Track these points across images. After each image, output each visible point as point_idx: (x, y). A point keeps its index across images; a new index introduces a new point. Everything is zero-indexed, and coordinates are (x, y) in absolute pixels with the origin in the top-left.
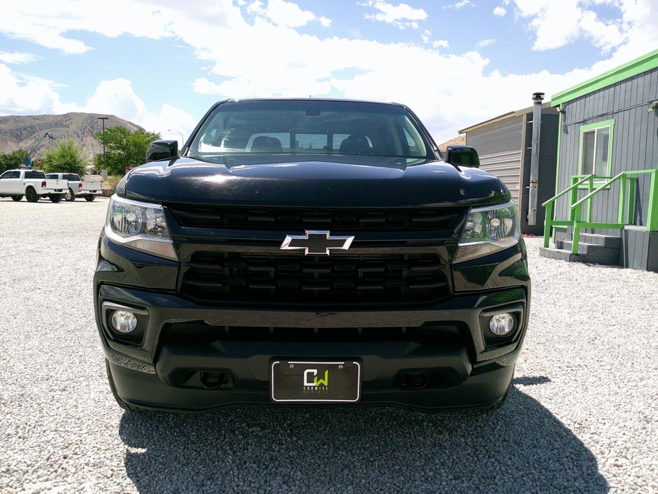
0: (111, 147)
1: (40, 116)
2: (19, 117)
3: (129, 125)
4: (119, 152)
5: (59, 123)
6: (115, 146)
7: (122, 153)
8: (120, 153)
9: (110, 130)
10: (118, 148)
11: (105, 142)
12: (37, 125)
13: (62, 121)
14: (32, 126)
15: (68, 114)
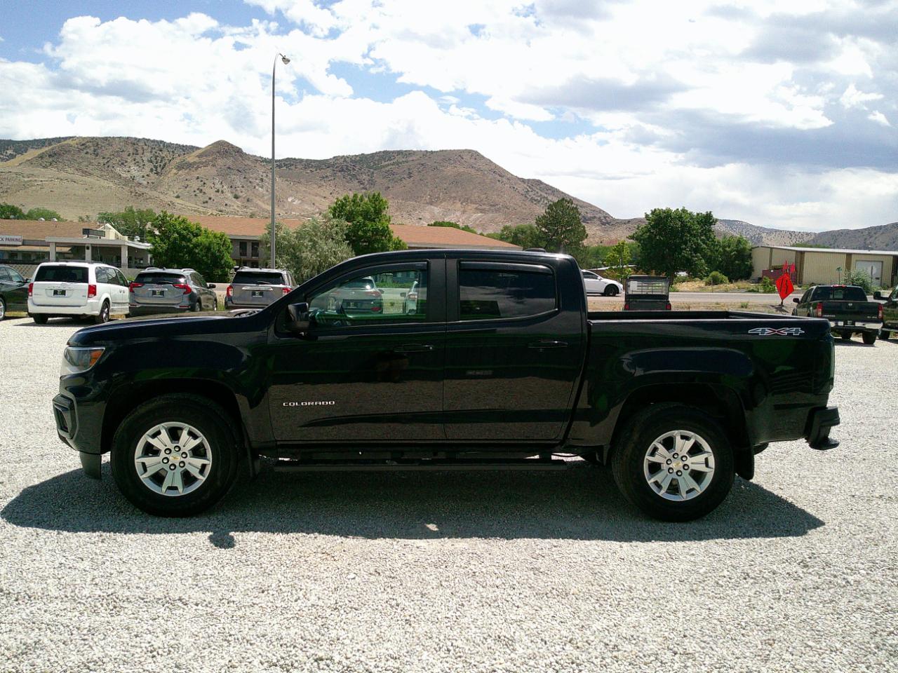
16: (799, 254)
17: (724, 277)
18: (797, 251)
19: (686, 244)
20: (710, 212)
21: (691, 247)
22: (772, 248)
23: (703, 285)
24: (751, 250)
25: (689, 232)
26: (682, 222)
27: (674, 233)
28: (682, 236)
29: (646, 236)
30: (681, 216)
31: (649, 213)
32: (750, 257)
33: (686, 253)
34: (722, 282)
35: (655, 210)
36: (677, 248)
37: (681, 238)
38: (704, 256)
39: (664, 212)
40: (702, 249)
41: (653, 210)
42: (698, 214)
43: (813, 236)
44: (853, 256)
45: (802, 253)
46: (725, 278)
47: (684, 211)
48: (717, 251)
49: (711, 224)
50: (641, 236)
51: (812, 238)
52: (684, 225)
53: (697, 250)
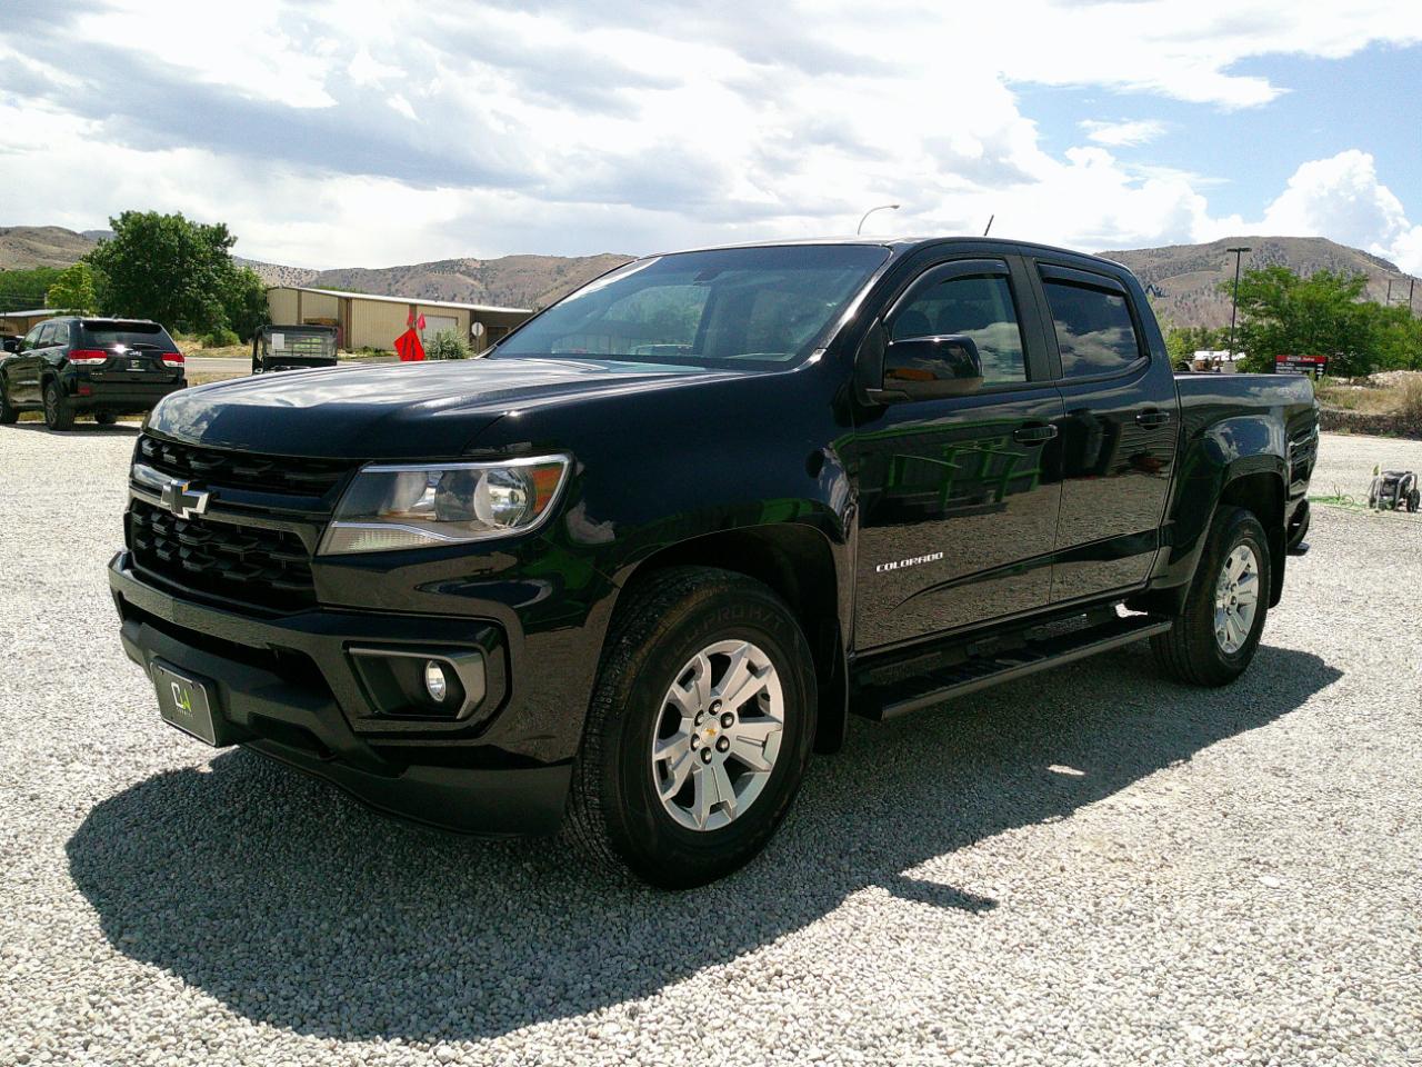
0: (1255, 313)
1: (1163, 249)
2: (1122, 253)
3: (1359, 259)
4: (1274, 322)
5: (1200, 261)
6: (1263, 311)
7: (1278, 324)
8: (1274, 325)
9: (1256, 276)
10: (1269, 314)
11: (1241, 301)
12: (1155, 268)
13: (1208, 256)
14: (1145, 271)
15: (1222, 241)
16: (344, 302)
17: (232, 334)
18: (340, 297)
19: (190, 276)
20: (224, 225)
21: (199, 282)
22: (300, 291)
23: (198, 346)
24: (265, 292)
25: (193, 256)
26: (181, 238)
27: (165, 253)
28: (183, 262)
29: (119, 257)
30: (176, 225)
31: (118, 217)
32: (265, 303)
33: (192, 291)
34: (230, 343)
35: (128, 213)
36: (176, 282)
37: (181, 265)
38: (221, 297)
39: (148, 218)
40: (217, 286)
41: (125, 212)
42: (203, 227)
43: (315, 276)
44: (418, 308)
45: (348, 300)
46: (234, 336)
47: (179, 218)
48: (237, 290)
49: (226, 244)
50: (109, 257)
51: (313, 279)
52: (183, 242)
53: (207, 287)
